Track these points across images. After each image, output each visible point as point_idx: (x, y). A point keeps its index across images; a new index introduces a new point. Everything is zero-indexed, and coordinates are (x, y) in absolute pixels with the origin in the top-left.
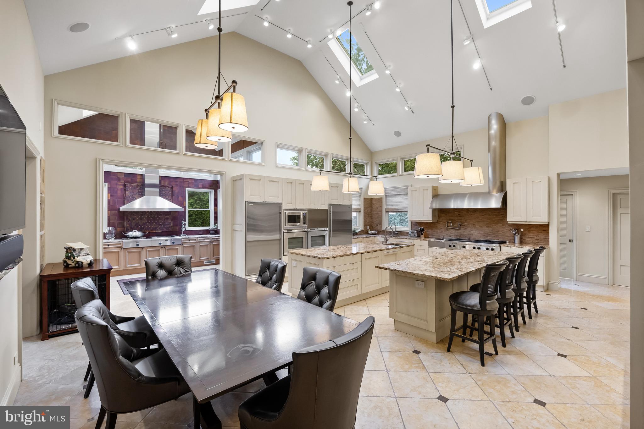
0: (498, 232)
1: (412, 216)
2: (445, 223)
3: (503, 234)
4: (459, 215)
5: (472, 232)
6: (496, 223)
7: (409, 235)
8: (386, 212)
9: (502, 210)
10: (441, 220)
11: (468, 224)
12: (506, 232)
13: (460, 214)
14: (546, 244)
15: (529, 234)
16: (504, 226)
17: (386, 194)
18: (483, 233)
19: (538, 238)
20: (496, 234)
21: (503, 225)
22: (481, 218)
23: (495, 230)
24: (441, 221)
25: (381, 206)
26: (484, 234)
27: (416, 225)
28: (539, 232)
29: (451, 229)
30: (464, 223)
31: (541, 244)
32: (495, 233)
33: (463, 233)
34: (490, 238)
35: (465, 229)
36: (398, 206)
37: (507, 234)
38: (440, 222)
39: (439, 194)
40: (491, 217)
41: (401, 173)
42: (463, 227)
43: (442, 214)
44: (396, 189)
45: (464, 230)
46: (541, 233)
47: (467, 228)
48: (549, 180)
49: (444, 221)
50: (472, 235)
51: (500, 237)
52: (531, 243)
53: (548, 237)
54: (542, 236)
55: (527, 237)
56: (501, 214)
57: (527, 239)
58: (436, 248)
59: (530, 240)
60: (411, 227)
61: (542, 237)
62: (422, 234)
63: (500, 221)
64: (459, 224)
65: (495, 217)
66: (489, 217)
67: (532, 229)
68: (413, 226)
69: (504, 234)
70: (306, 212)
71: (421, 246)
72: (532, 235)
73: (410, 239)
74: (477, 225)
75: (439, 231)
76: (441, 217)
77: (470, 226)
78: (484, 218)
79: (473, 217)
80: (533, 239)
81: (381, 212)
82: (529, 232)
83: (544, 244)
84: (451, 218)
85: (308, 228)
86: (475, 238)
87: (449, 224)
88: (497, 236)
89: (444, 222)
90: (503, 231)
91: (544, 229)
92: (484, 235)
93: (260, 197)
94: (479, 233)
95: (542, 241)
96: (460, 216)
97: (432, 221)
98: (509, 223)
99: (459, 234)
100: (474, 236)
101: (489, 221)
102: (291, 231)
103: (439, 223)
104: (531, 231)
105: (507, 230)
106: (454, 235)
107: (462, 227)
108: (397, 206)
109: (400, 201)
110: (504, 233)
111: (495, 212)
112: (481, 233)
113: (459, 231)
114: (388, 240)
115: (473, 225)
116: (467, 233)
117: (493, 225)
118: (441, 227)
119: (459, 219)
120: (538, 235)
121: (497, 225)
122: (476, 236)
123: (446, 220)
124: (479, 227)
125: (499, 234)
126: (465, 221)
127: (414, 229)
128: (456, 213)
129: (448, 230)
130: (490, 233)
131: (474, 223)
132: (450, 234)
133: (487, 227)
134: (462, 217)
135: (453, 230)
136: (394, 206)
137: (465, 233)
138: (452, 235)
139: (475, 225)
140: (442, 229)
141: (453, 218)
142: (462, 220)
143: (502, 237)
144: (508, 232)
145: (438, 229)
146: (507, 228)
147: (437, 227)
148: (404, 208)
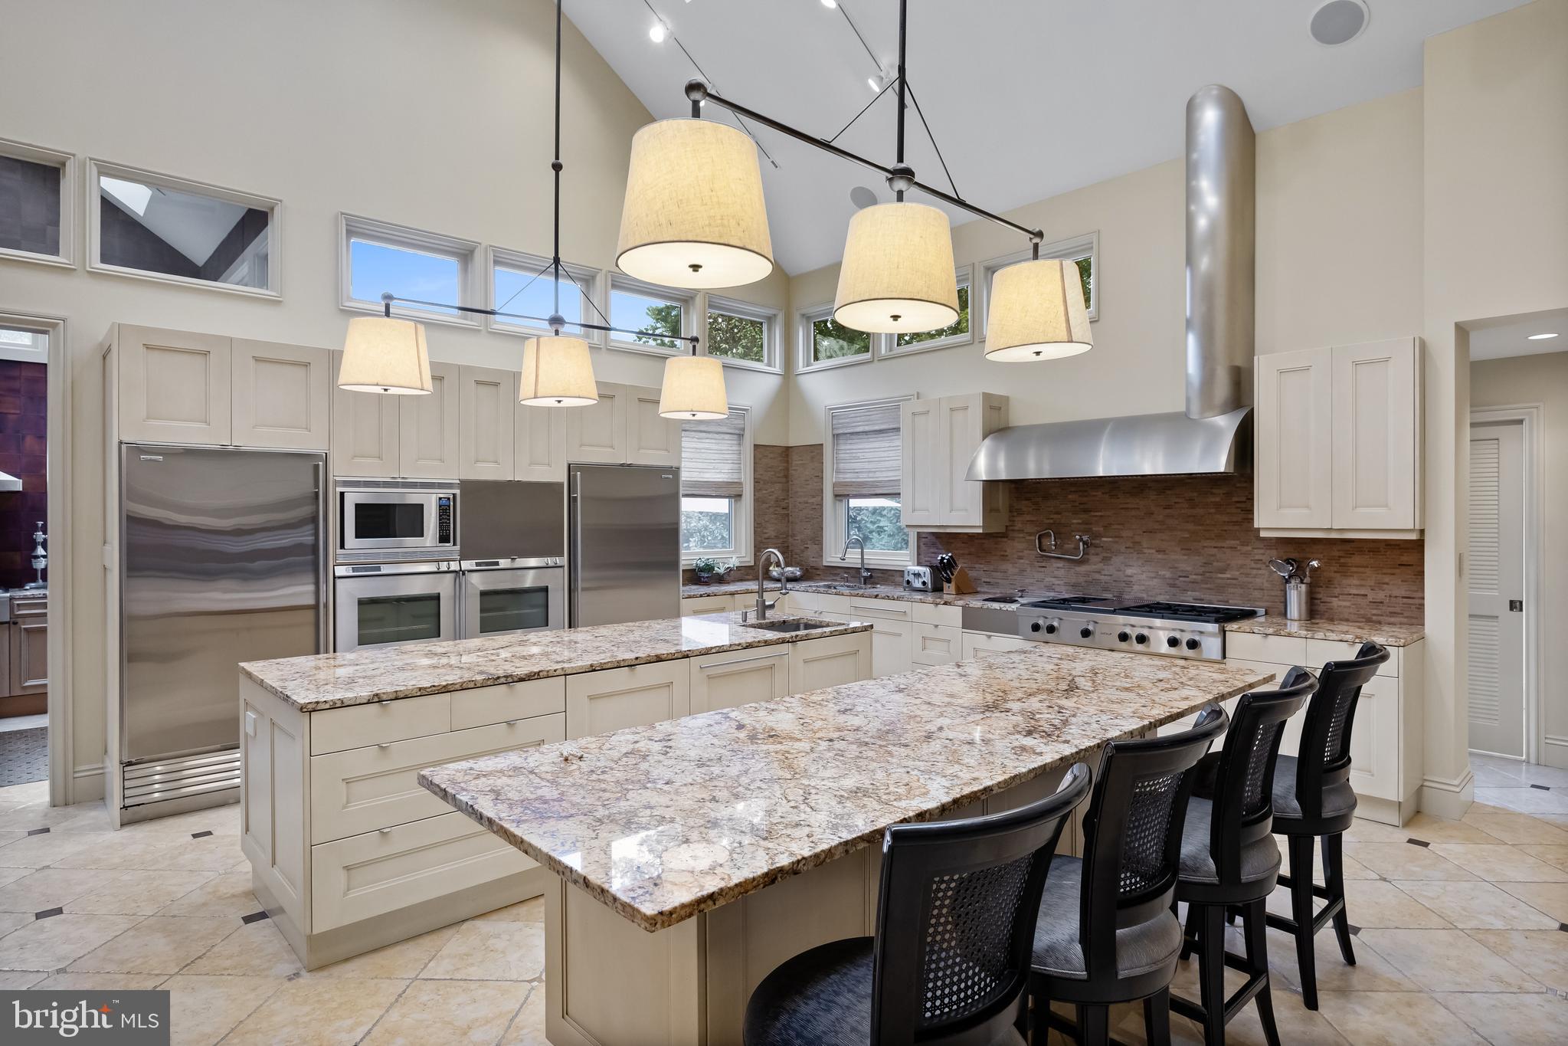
0: (1223, 571)
1: (914, 511)
2: (1033, 538)
3: (1243, 579)
4: (1082, 506)
5: (1129, 571)
6: (1219, 537)
7: (905, 584)
8: (836, 496)
9: (1238, 485)
10: (1018, 526)
11: (1117, 542)
12: (1254, 572)
13: (1085, 499)
14: (1414, 621)
15: (1345, 582)
16: (1249, 548)
17: (836, 432)
18: (1168, 574)
19: (1381, 595)
20: (1219, 581)
21: (1245, 544)
22: (1161, 518)
23: (1215, 564)
24: (1021, 531)
25: (820, 474)
26: (1171, 582)
27: (934, 544)
28: (1385, 571)
29: (1053, 560)
30: (1098, 536)
31: (1392, 620)
32: (1214, 575)
33: (1097, 576)
34: (1197, 594)
35: (1105, 560)
37: (1258, 580)
38: (1016, 535)
39: (1010, 425)
40: (1200, 511)
41: (883, 352)
42: (1097, 554)
43: (1024, 502)
44: (869, 410)
45: (1101, 565)
46: (1392, 574)
47: (1111, 557)
48: (1423, 352)
49: (1029, 528)
50: (1129, 584)
51: (1231, 590)
52: (1353, 617)
53: (1419, 595)
54: (1398, 588)
55: (1337, 591)
56: (1235, 499)
57: (1335, 602)
58: (989, 637)
59: (1344, 604)
60: (919, 554)
61: (1396, 592)
62: (949, 581)
63: (1230, 528)
64: (1081, 539)
65: (1213, 511)
66: (1192, 512)
67: (1357, 559)
68: (923, 547)
69: (1250, 580)
70: (454, 495)
71: (936, 626)
72: (1356, 582)
73: (898, 599)
74: (1145, 546)
75: (1008, 566)
76: (1020, 513)
77: (1123, 549)
78: (1171, 517)
79: (1133, 513)
80: (1359, 600)
81: (820, 498)
82: (1344, 570)
84: (1056, 516)
85: (464, 556)
86: (1140, 595)
87: (1046, 542)
88: (1220, 589)
89: (1030, 534)
90: (1242, 566)
91: (1405, 558)
92: (1173, 586)
93: (204, 426)
94: (1153, 575)
95: (1398, 610)
96: (1086, 511)
97: (980, 531)
98: (1263, 534)
99: (1081, 580)
100: (1135, 587)
101: (1191, 527)
102: (379, 569)
103: (1013, 539)
104: (1354, 569)
105: (1259, 566)
106: (1066, 584)
107: (1092, 550)
108: (871, 475)
109: (883, 454)
110: (1247, 575)
111: (1215, 491)
112: (1164, 578)
113: (1083, 569)
114: (772, 606)
115: (1131, 545)
116: (1111, 575)
117: (1205, 545)
118: (1020, 554)
119: (1080, 521)
120: (1380, 585)
121: (1219, 545)
122: (1143, 588)
123: (1036, 526)
124: (1153, 551)
125: (1228, 579)
126: (1102, 529)
127: (927, 559)
128: (1070, 497)
129: (1043, 564)
130: (1194, 577)
131: (1137, 539)
132: (1047, 579)
133: (1183, 552)
134: (1093, 514)
135: (1060, 564)
136: (861, 475)
137: (1105, 575)
138: (1058, 585)
139: (1140, 542)
140: (1022, 559)
141: (1059, 516)
142: (1091, 524)
143: (1239, 591)
144: (1260, 572)
145: (1008, 560)
146: (1257, 557)
147: (1006, 551)
148: (893, 482)
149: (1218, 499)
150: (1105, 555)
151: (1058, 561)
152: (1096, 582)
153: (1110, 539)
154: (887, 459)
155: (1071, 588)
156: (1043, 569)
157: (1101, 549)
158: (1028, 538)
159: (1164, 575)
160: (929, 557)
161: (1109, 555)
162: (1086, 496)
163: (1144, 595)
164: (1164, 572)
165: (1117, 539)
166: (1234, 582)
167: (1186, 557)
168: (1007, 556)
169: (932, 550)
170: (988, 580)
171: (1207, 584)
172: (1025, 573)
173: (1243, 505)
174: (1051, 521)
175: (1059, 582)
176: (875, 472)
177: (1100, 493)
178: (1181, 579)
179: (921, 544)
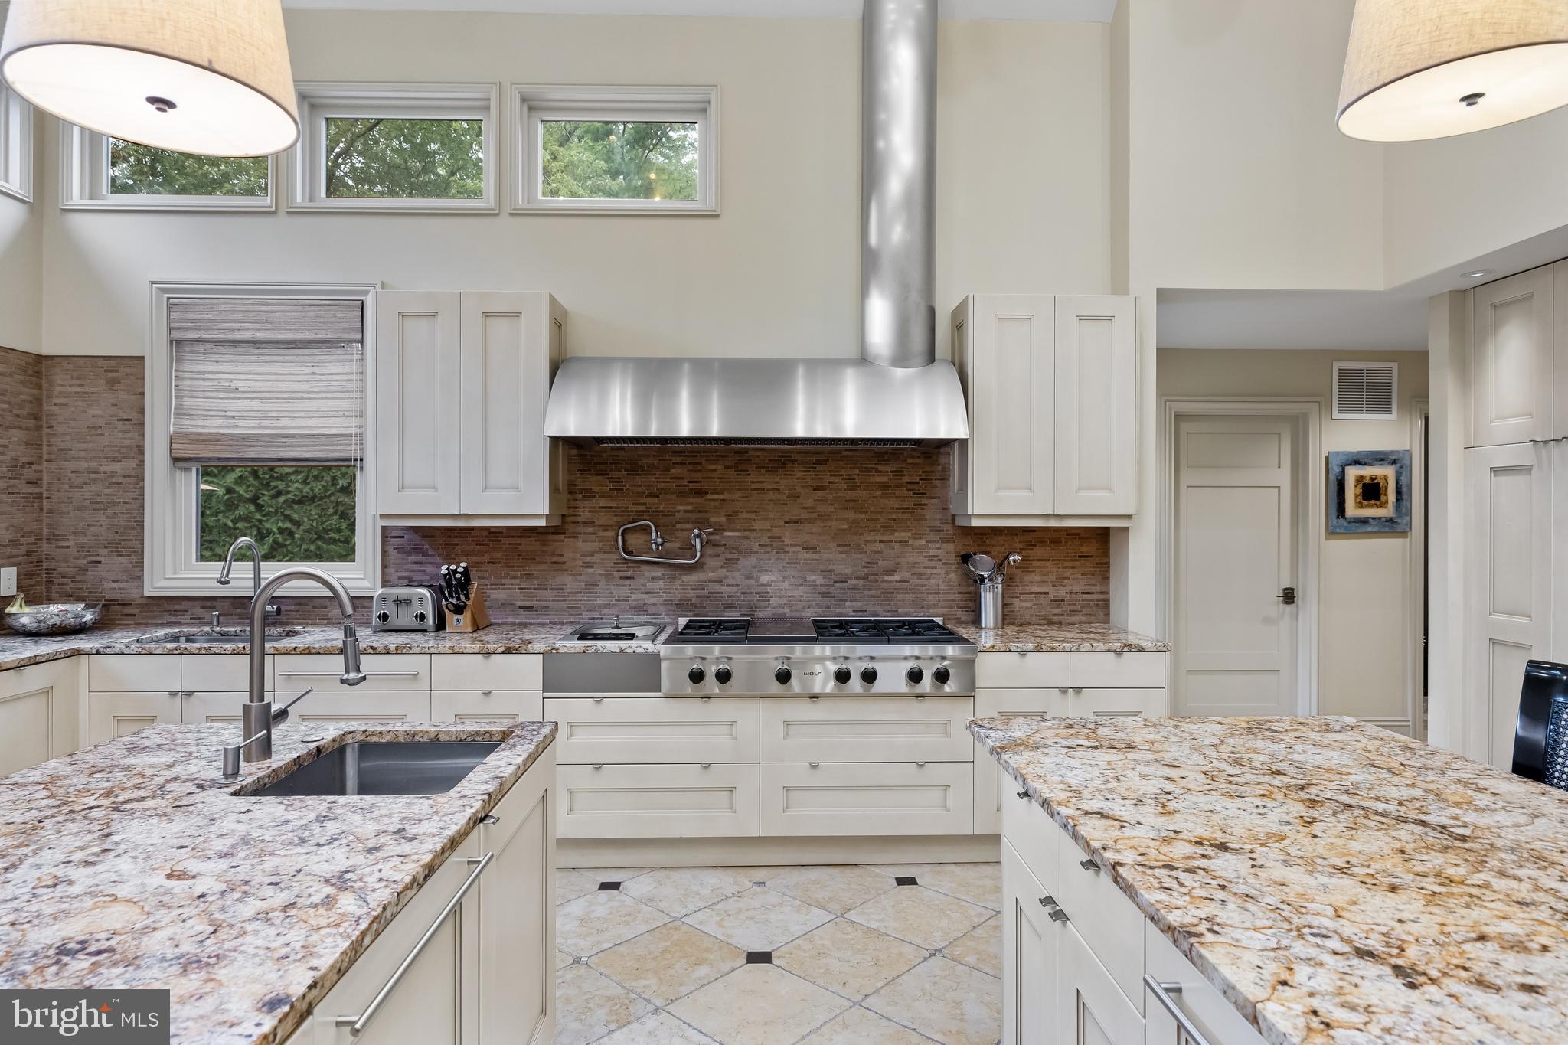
0: (891, 572)
1: (402, 488)
2: (610, 534)
3: (915, 581)
4: (692, 486)
5: (764, 579)
6: (886, 528)
7: (375, 620)
8: (176, 460)
10: (585, 515)
11: (746, 537)
12: (929, 571)
13: (698, 476)
14: (1093, 618)
15: (1027, 578)
16: (923, 542)
17: (177, 335)
18: (820, 580)
19: (1062, 592)
20: (885, 585)
22: (810, 503)
24: (588, 523)
25: (134, 416)
26: (824, 589)
27: (417, 548)
28: (1066, 564)
29: (644, 567)
30: (719, 529)
31: (1073, 619)
32: (879, 578)
33: (717, 587)
34: (858, 605)
35: (730, 563)
36: (283, 423)
37: (933, 582)
38: (580, 529)
39: (571, 355)
40: (860, 494)
41: (299, 199)
42: (717, 556)
43: (594, 478)
44: (265, 301)
45: (722, 572)
46: (1073, 567)
47: (738, 560)
49: (603, 519)
50: (764, 596)
51: (901, 596)
52: (1034, 619)
53: (1104, 590)
54: (1077, 583)
55: (1018, 590)
56: (906, 479)
58: (600, 701)
59: (1029, 604)
60: (384, 566)
61: (1075, 588)
62: (459, 610)
63: (900, 515)
64: (699, 536)
65: (879, 493)
66: (851, 495)
68: (393, 553)
69: (923, 582)
71: (487, 693)
72: (1038, 578)
73: (398, 651)
74: (787, 541)
75: (567, 580)
76: (588, 494)
77: (756, 548)
78: (824, 501)
79: (771, 495)
80: (1042, 600)
81: (133, 464)
83: (1084, 619)
84: (650, 500)
86: (780, 611)
87: (635, 540)
88: (887, 595)
89: (606, 528)
90: (914, 565)
92: (826, 595)
94: (800, 581)
95: (1077, 607)
96: (699, 493)
97: (542, 523)
99: (691, 594)
100: (772, 600)
101: (851, 515)
103: (575, 536)
104: (1037, 564)
105: (933, 564)
106: (667, 602)
108: (266, 423)
109: (296, 386)
110: (920, 576)
111: (880, 468)
112: (813, 585)
113: (693, 578)
114: (283, 714)
115: (768, 541)
116: (738, 585)
117: (869, 538)
118: (588, 559)
119: (689, 508)
120: (1060, 581)
121: (885, 538)
122: (785, 600)
123: (616, 515)
124: (800, 549)
125: (897, 582)
126: (724, 519)
127: (400, 574)
128: (673, 471)
129: (629, 574)
130: (854, 582)
131: (776, 532)
132: (634, 597)
133: (840, 549)
134: (709, 497)
135: (658, 572)
136: (241, 423)
137: (727, 586)
138: (654, 604)
139: (780, 537)
140: (592, 567)
141: (656, 500)
142: (706, 512)
143: (910, 597)
144: (935, 571)
145: (567, 570)
146: (932, 553)
147: (562, 556)
148: (322, 439)
149: (885, 479)
150: (730, 556)
151: (655, 567)
152: (715, 596)
153: (737, 534)
154: (306, 395)
155: (674, 608)
156: (628, 582)
157: (722, 548)
158: (601, 534)
159: (815, 581)
160: (407, 570)
161: (736, 556)
162: (700, 471)
163: (787, 611)
164: (814, 578)
165: (747, 533)
166: (906, 585)
167: (844, 556)
168: (564, 563)
169: (413, 558)
170: (527, 604)
171: (870, 590)
172: (596, 589)
173: (915, 487)
174: (644, 508)
175: (653, 600)
176: (278, 418)
177: (720, 467)
178: (838, 585)
179: (390, 548)
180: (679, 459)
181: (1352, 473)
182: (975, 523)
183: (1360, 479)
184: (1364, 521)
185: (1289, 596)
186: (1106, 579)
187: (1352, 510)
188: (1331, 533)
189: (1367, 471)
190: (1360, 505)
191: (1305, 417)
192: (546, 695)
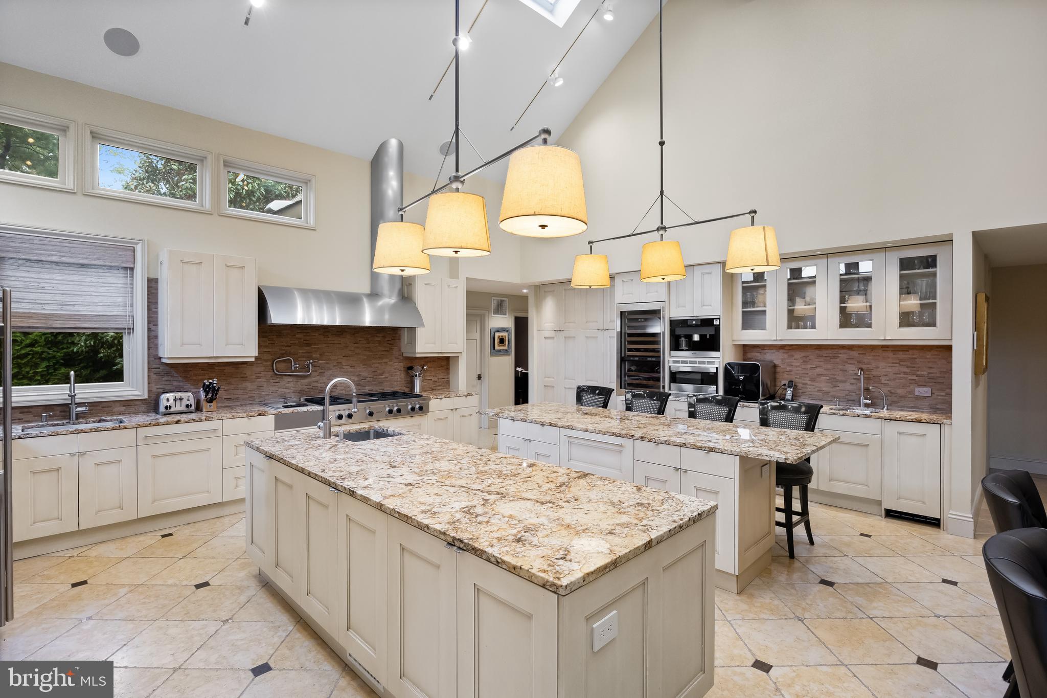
0: (381, 374)
2: (269, 363)
3: (390, 377)
6: (380, 358)
9: (388, 332)
11: (327, 363)
12: (394, 374)
13: (307, 338)
14: (445, 387)
16: (392, 363)
18: (356, 379)
19: (436, 379)
20: (380, 380)
21: (390, 361)
22: (352, 349)
23: (378, 371)
24: (258, 359)
26: (358, 382)
27: (167, 374)
29: (284, 377)
30: (317, 360)
31: (439, 388)
32: (378, 377)
33: (316, 384)
35: (321, 374)
36: (76, 308)
37: (396, 377)
40: (371, 345)
42: (316, 371)
43: (261, 339)
44: (69, 242)
46: (439, 370)
47: (324, 372)
49: (265, 357)
51: (385, 383)
53: (448, 377)
54: (440, 375)
56: (387, 339)
60: (148, 383)
61: (440, 377)
63: (385, 353)
64: (311, 363)
65: (377, 345)
66: (367, 345)
68: (154, 376)
69: (393, 377)
72: (429, 374)
74: (344, 364)
75: (248, 385)
77: (332, 367)
78: (358, 348)
79: (337, 346)
80: (430, 382)
83: (442, 388)
84: (287, 348)
87: (282, 365)
88: (380, 383)
89: (266, 361)
90: (389, 372)
91: (444, 364)
95: (440, 384)
96: (309, 345)
97: (254, 359)
101: (368, 353)
103: (252, 365)
105: (396, 371)
106: (294, 392)
107: (314, 369)
110: (392, 375)
111: (378, 335)
115: (336, 364)
116: (324, 383)
117: (374, 362)
118: (258, 375)
119: (304, 351)
120: (435, 375)
121: (379, 362)
122: (343, 388)
123: (271, 355)
124: (348, 367)
125: (384, 378)
126: (318, 356)
127: (158, 387)
128: (297, 336)
129: (277, 381)
130: (369, 379)
131: (340, 360)
132: (280, 390)
133: (364, 366)
134: (313, 346)
135: (290, 379)
137: (321, 383)
138: (289, 393)
139: (341, 363)
140: (260, 378)
141: (289, 348)
142: (311, 353)
143: (388, 383)
144: (397, 373)
145: (248, 380)
146: (396, 367)
147: (246, 374)
148: (105, 317)
149: (380, 339)
150: (321, 371)
151: (289, 377)
152: (314, 388)
153: (324, 362)
155: (298, 394)
156: (277, 384)
157: (318, 368)
158: (265, 363)
159: (354, 380)
160: (162, 385)
161: (323, 371)
162: (307, 336)
163: (344, 392)
164: (354, 378)
165: (328, 362)
166: (387, 379)
167: (365, 369)
168: (247, 377)
169: (165, 378)
170: (228, 397)
171: (374, 382)
172: (262, 388)
173: (390, 342)
174: (284, 352)
175: (288, 391)
177: (317, 334)
178: (363, 380)
179: (152, 374)
180: (299, 331)
181: (497, 334)
182: (418, 356)
183: (499, 337)
184: (499, 351)
185: (479, 377)
186: (448, 373)
187: (497, 347)
188: (492, 355)
189: (501, 334)
190: (499, 346)
191: (484, 315)
192: (276, 431)
